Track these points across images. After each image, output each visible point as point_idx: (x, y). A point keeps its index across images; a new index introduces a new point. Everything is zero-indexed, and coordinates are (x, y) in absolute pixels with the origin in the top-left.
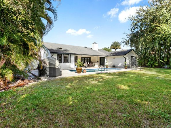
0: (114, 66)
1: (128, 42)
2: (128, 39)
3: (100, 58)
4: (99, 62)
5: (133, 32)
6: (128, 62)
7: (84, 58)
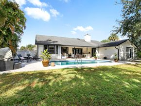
0: (105, 58)
1: (120, 30)
2: (119, 27)
3: (92, 49)
4: (91, 53)
5: (126, 18)
6: (122, 54)
7: (76, 49)
